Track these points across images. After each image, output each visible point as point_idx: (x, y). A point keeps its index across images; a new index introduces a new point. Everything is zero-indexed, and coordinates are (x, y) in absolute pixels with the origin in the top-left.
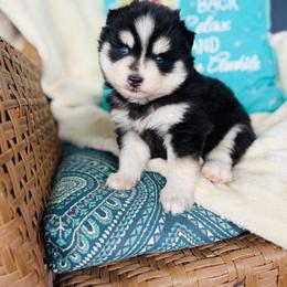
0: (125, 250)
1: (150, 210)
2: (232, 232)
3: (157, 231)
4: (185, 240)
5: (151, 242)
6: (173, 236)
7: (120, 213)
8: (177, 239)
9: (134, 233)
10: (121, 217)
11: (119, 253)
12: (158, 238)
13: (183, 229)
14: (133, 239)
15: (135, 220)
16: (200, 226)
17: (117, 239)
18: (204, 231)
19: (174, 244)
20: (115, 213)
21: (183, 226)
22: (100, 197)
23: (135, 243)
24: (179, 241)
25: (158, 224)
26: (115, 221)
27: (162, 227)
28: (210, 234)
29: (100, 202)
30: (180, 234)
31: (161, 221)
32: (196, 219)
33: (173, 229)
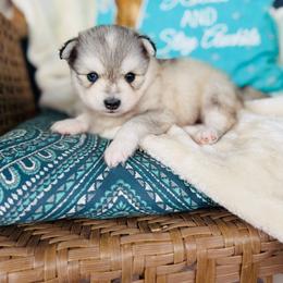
0: (48, 207)
1: (88, 165)
2: (188, 200)
3: (92, 188)
4: (125, 201)
5: (82, 201)
6: (111, 195)
7: (50, 166)
8: (115, 199)
9: (62, 188)
10: (51, 169)
11: (40, 210)
12: (91, 197)
13: (125, 188)
14: (60, 196)
15: (67, 175)
16: (148, 188)
17: (38, 193)
18: (151, 195)
19: (111, 206)
20: (44, 164)
21: (127, 185)
22: (33, 148)
23: (61, 200)
24: (117, 202)
25: (95, 181)
26: (42, 173)
27: (99, 185)
28: (158, 199)
29: (30, 152)
30: (121, 193)
31: (100, 177)
32: (144, 179)
33: (113, 187)
